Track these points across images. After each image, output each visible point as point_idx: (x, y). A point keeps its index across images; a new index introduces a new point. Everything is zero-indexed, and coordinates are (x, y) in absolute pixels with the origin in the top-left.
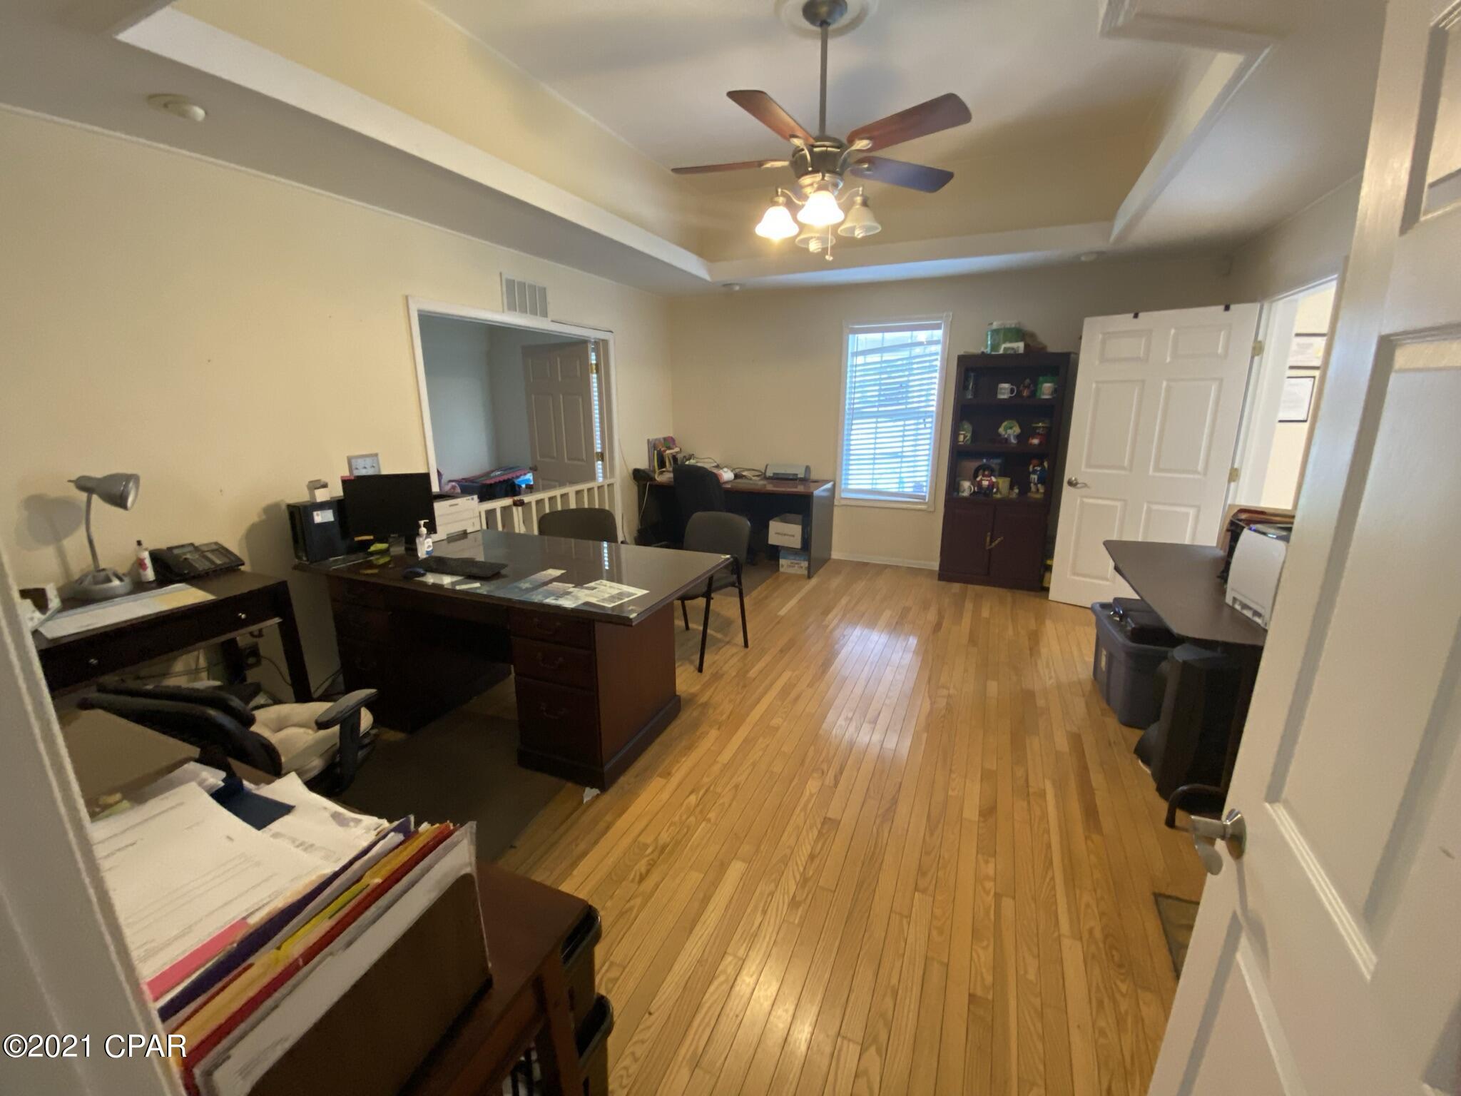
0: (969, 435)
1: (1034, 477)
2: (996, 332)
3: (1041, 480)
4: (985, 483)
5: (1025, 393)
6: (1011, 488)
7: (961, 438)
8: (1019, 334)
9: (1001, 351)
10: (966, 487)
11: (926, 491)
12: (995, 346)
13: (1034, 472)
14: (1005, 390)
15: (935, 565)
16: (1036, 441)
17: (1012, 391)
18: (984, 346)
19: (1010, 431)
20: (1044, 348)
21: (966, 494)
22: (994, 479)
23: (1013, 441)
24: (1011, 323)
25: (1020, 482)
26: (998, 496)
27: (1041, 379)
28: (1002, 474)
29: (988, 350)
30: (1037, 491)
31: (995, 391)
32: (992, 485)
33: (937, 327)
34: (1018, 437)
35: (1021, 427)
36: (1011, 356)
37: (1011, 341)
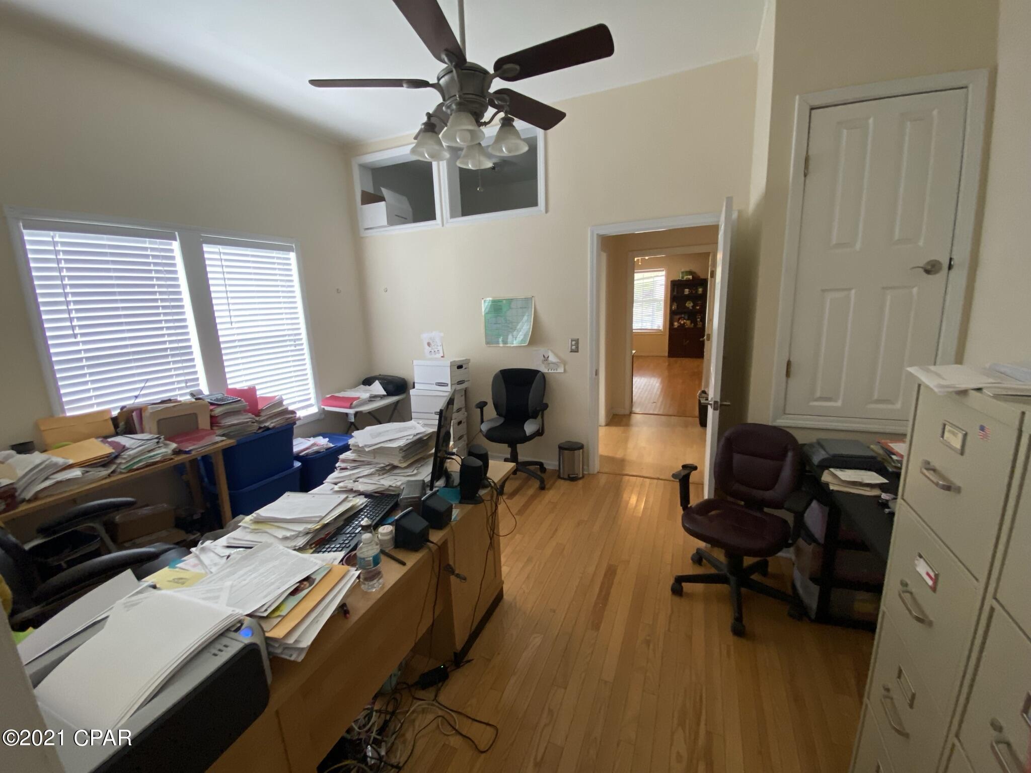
0: (676, 306)
1: (699, 320)
2: (682, 273)
3: (701, 321)
4: (682, 322)
5: (694, 292)
6: (691, 323)
7: (673, 308)
8: (690, 273)
9: (685, 279)
10: (676, 324)
11: (661, 328)
12: (683, 277)
13: (698, 318)
14: (687, 291)
15: (667, 354)
16: (698, 308)
17: (689, 291)
18: (678, 277)
19: (689, 305)
20: (699, 277)
21: (676, 327)
22: (685, 321)
23: (691, 308)
24: (688, 269)
25: (694, 321)
26: (687, 327)
27: (699, 287)
28: (688, 319)
29: (681, 278)
30: (700, 325)
31: (683, 292)
32: (684, 323)
33: (663, 271)
34: (692, 307)
35: (693, 303)
36: (688, 280)
37: (687, 276)
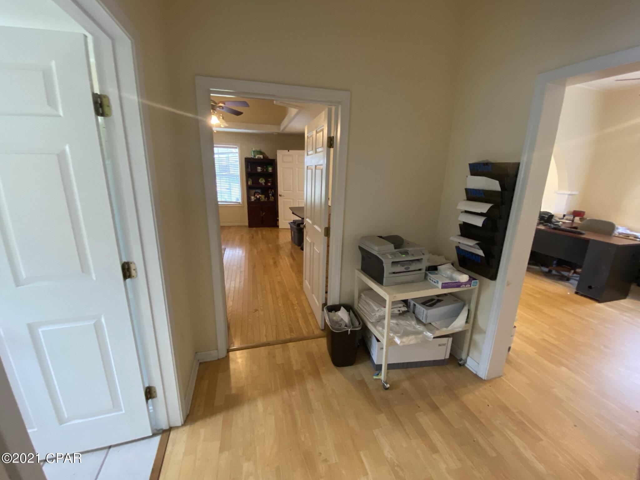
0: (251, 182)
1: (271, 195)
2: (254, 151)
4: (258, 197)
5: (265, 170)
6: (265, 198)
7: (249, 183)
8: (261, 153)
9: (257, 158)
10: (253, 198)
11: (240, 201)
12: (255, 156)
13: (270, 193)
14: (259, 169)
15: (247, 224)
16: (270, 184)
17: (261, 169)
18: (251, 155)
19: (262, 181)
20: (268, 157)
21: (253, 200)
22: (260, 195)
23: (264, 184)
24: (258, 149)
25: (267, 196)
26: (262, 200)
27: (268, 166)
28: (262, 194)
29: (253, 157)
30: (272, 199)
31: (256, 169)
32: (260, 197)
33: (236, 148)
34: (265, 183)
35: (265, 180)
36: (259, 159)
37: (259, 155)
